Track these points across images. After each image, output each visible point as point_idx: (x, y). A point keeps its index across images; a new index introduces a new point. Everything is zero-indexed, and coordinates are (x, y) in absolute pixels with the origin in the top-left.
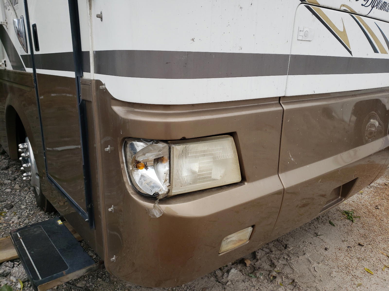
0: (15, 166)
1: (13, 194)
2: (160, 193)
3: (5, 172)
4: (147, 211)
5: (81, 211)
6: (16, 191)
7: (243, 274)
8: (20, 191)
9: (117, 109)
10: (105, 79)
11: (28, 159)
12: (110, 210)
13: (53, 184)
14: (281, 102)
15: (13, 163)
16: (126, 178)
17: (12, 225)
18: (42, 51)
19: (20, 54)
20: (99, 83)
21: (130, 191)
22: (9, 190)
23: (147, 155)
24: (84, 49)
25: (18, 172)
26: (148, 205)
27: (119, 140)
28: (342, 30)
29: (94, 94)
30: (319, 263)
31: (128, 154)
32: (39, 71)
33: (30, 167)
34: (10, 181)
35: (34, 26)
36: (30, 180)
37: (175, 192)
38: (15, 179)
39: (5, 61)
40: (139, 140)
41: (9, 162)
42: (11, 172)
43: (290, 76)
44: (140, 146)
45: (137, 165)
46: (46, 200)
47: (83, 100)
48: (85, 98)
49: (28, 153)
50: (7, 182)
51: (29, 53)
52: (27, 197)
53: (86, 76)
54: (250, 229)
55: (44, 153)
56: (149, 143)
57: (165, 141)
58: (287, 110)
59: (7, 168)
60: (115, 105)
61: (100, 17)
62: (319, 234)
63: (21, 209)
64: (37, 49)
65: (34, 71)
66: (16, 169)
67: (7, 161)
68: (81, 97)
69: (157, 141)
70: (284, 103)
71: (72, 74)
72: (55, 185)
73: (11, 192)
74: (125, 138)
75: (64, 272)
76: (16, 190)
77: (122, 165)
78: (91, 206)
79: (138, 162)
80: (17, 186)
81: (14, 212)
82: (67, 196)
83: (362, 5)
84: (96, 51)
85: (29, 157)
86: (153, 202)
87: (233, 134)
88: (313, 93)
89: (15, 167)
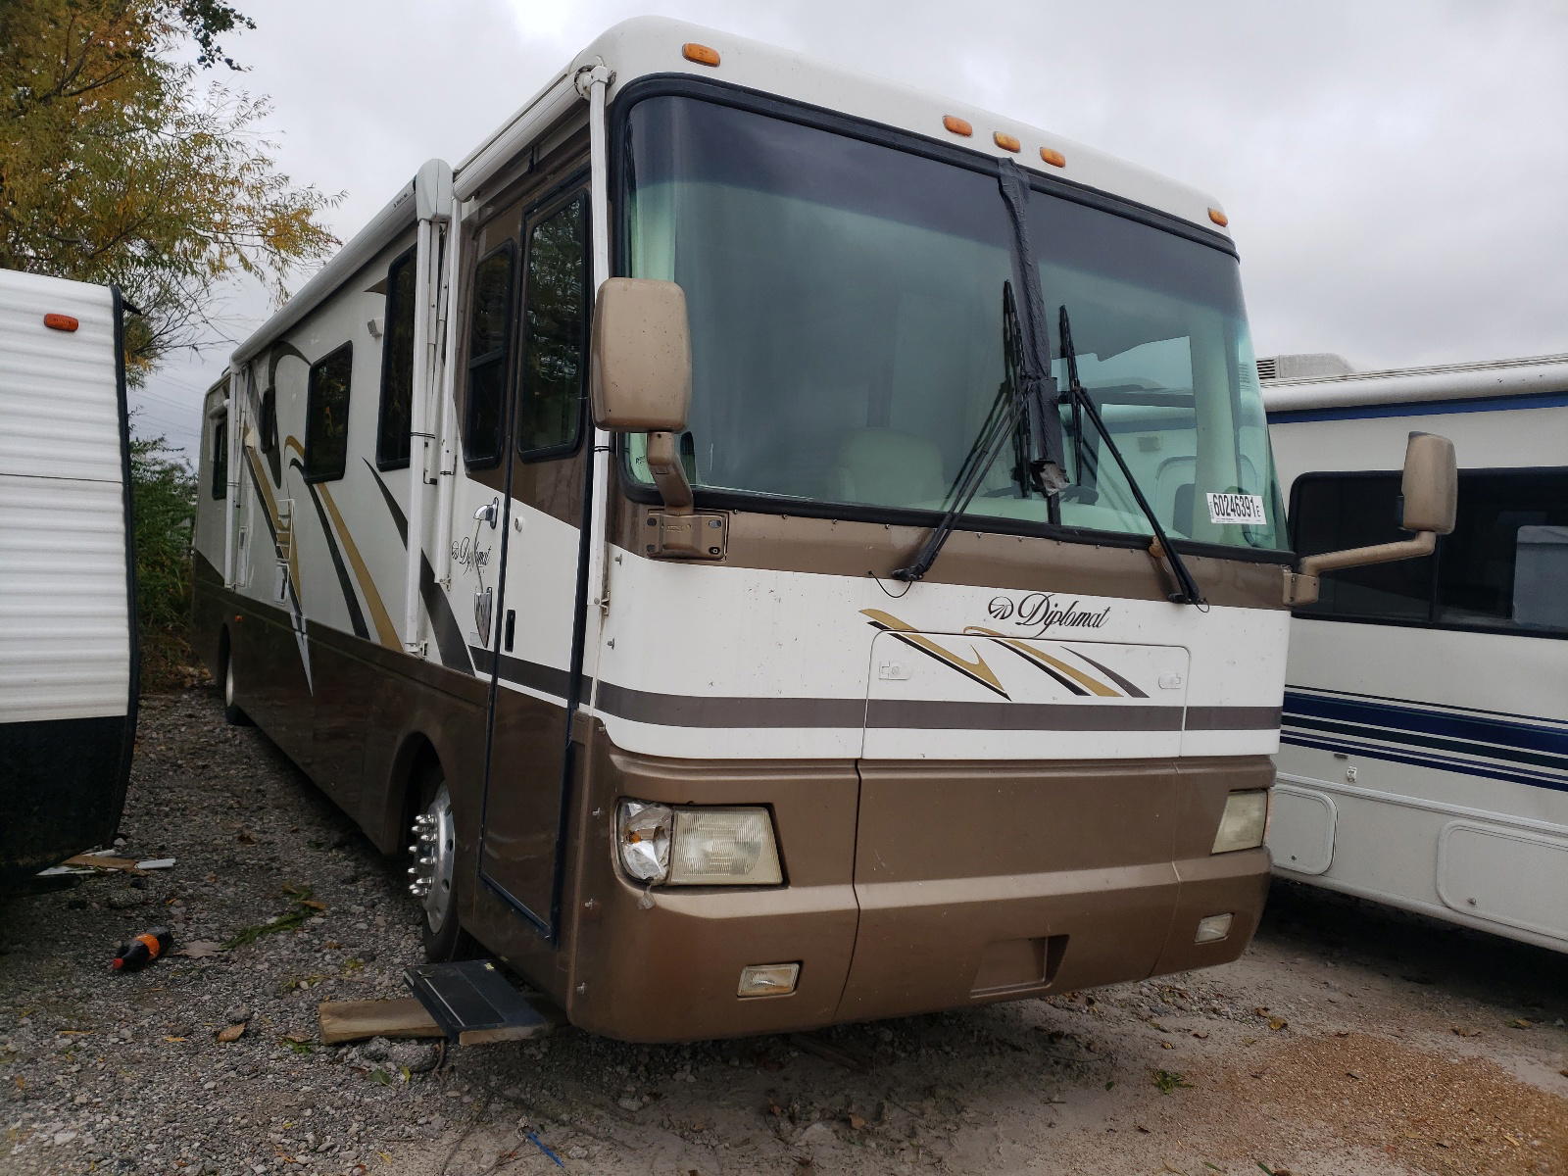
0: (371, 878)
1: (372, 935)
2: (655, 878)
3: (349, 887)
4: (635, 900)
5: (540, 924)
6: (377, 931)
7: (838, 1138)
8: (386, 932)
9: (615, 758)
10: (607, 718)
11: (430, 850)
12: (587, 905)
13: (490, 889)
14: (859, 767)
15: (366, 869)
16: (615, 855)
17: (378, 988)
18: (517, 653)
19: (467, 643)
20: (598, 722)
21: (618, 872)
22: (363, 926)
23: (644, 822)
24: (586, 672)
25: (378, 891)
26: (638, 892)
27: (613, 799)
28: (976, 662)
29: (590, 734)
30: (1014, 1142)
31: (622, 820)
32: (502, 682)
33: (433, 865)
34: (362, 909)
35: (512, 613)
36: (426, 897)
37: (675, 880)
38: (373, 906)
39: (426, 645)
40: (636, 800)
41: (356, 867)
42: (362, 890)
43: (869, 731)
44: (635, 808)
45: (632, 837)
46: (459, 928)
47: (573, 742)
48: (575, 739)
49: (435, 836)
50: (356, 908)
51: (491, 648)
52: (403, 943)
53: (583, 708)
54: (795, 968)
55: (483, 829)
56: (647, 806)
57: (670, 805)
58: (867, 780)
59: (353, 880)
60: (616, 754)
61: (612, 644)
62: (1056, 1099)
63: (392, 964)
64: (509, 646)
65: (495, 680)
66: (372, 883)
67: (352, 864)
68: (570, 738)
69: (659, 804)
70: (863, 770)
71: (563, 703)
72: (495, 890)
73: (368, 930)
74: (620, 797)
75: (499, 1025)
76: (378, 927)
77: (611, 836)
78: (559, 909)
79: (632, 833)
80: (380, 920)
81: (378, 967)
82: (516, 904)
83: (1019, 624)
84: (601, 682)
85: (435, 844)
86: (645, 889)
87: (768, 807)
88: (921, 758)
89: (372, 880)
